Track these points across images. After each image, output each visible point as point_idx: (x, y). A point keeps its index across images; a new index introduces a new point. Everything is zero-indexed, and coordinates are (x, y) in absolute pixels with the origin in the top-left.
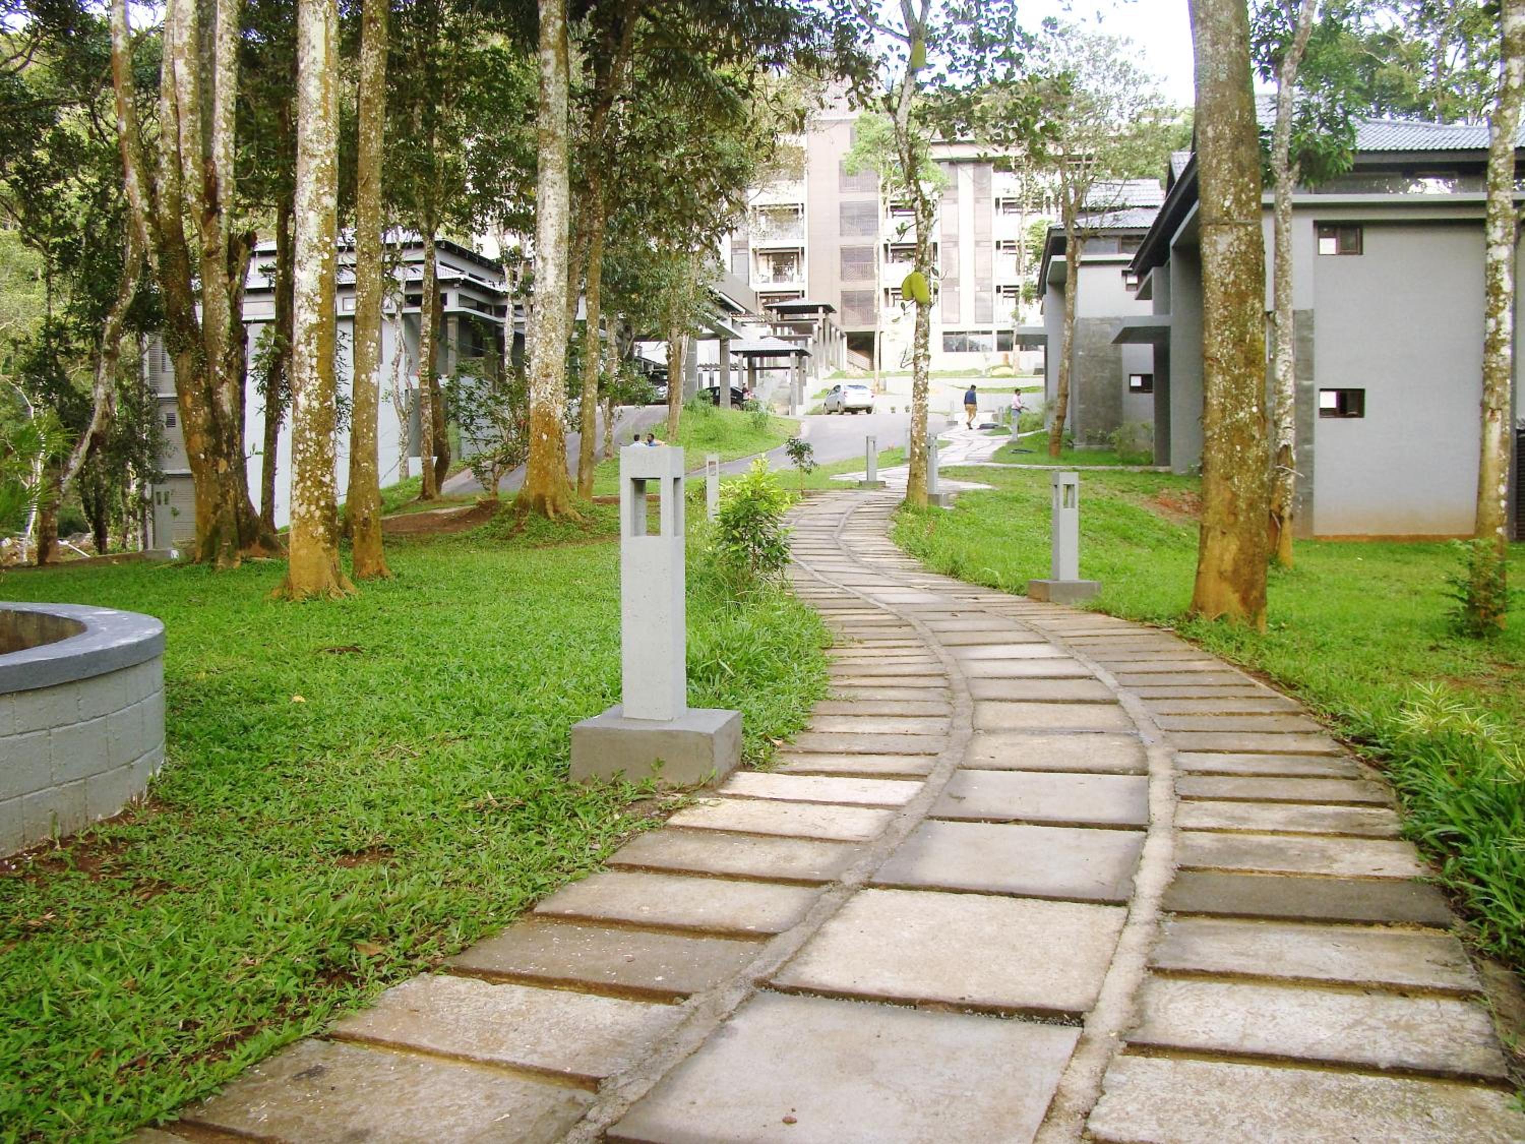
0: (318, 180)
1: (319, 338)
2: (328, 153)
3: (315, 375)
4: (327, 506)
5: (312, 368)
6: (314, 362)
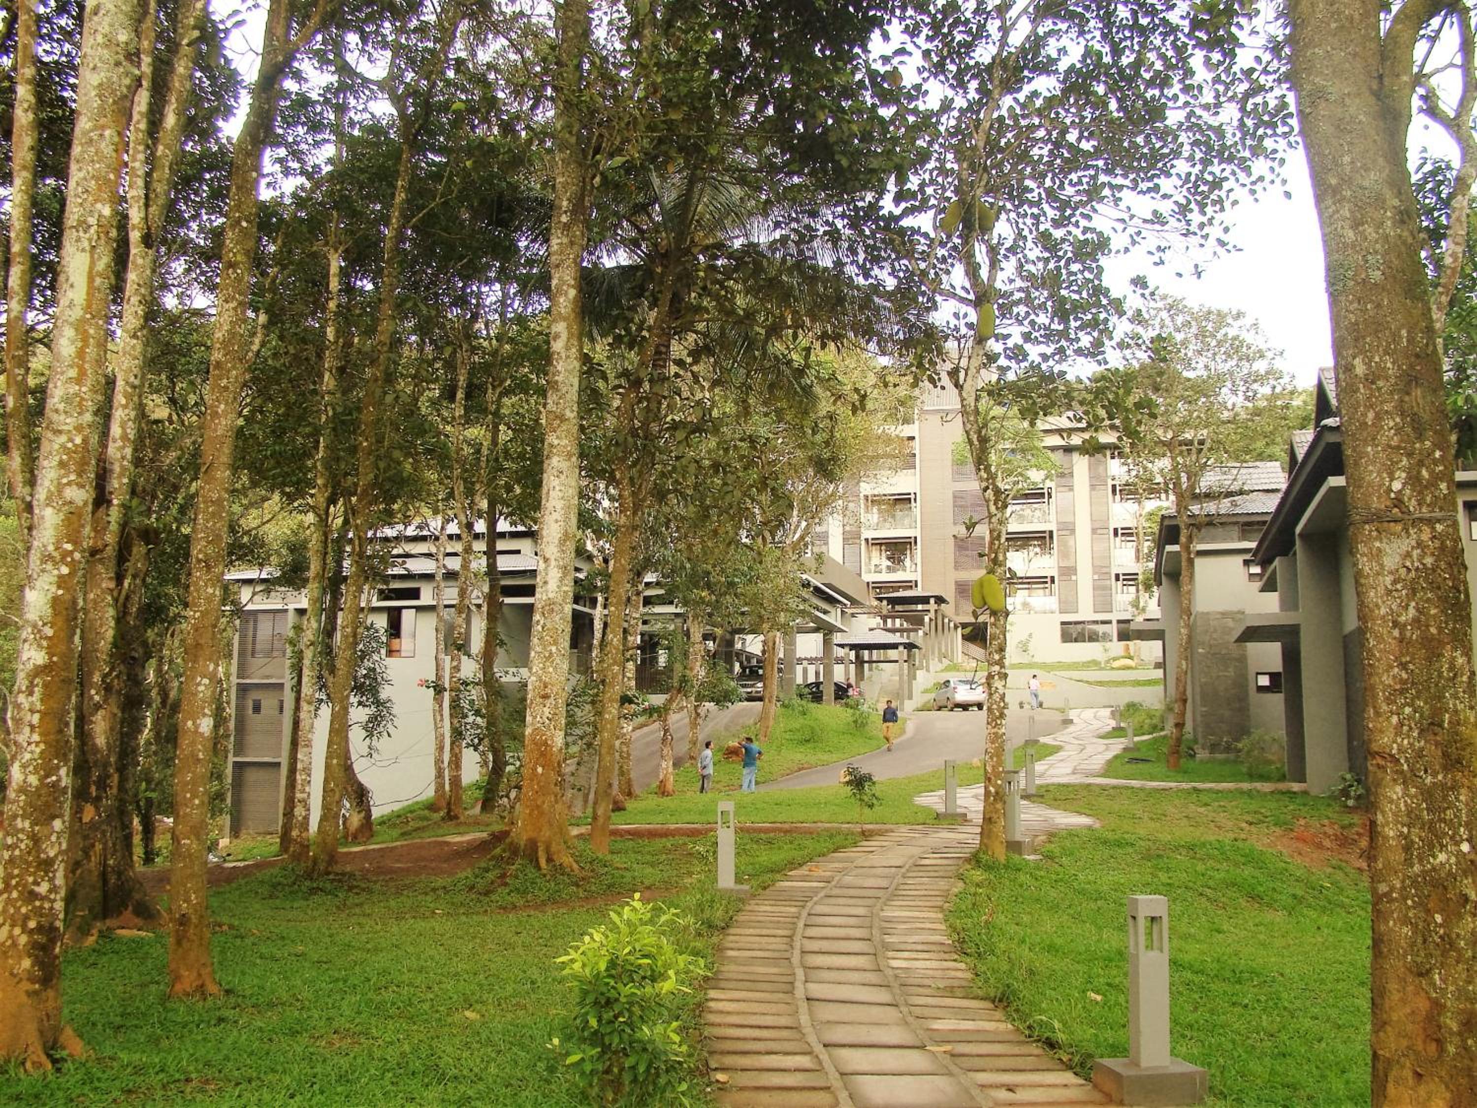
0: (62, 464)
1: (46, 686)
2: (79, 428)
3: (36, 737)
4: (40, 929)
5: (32, 727)
6: (36, 719)
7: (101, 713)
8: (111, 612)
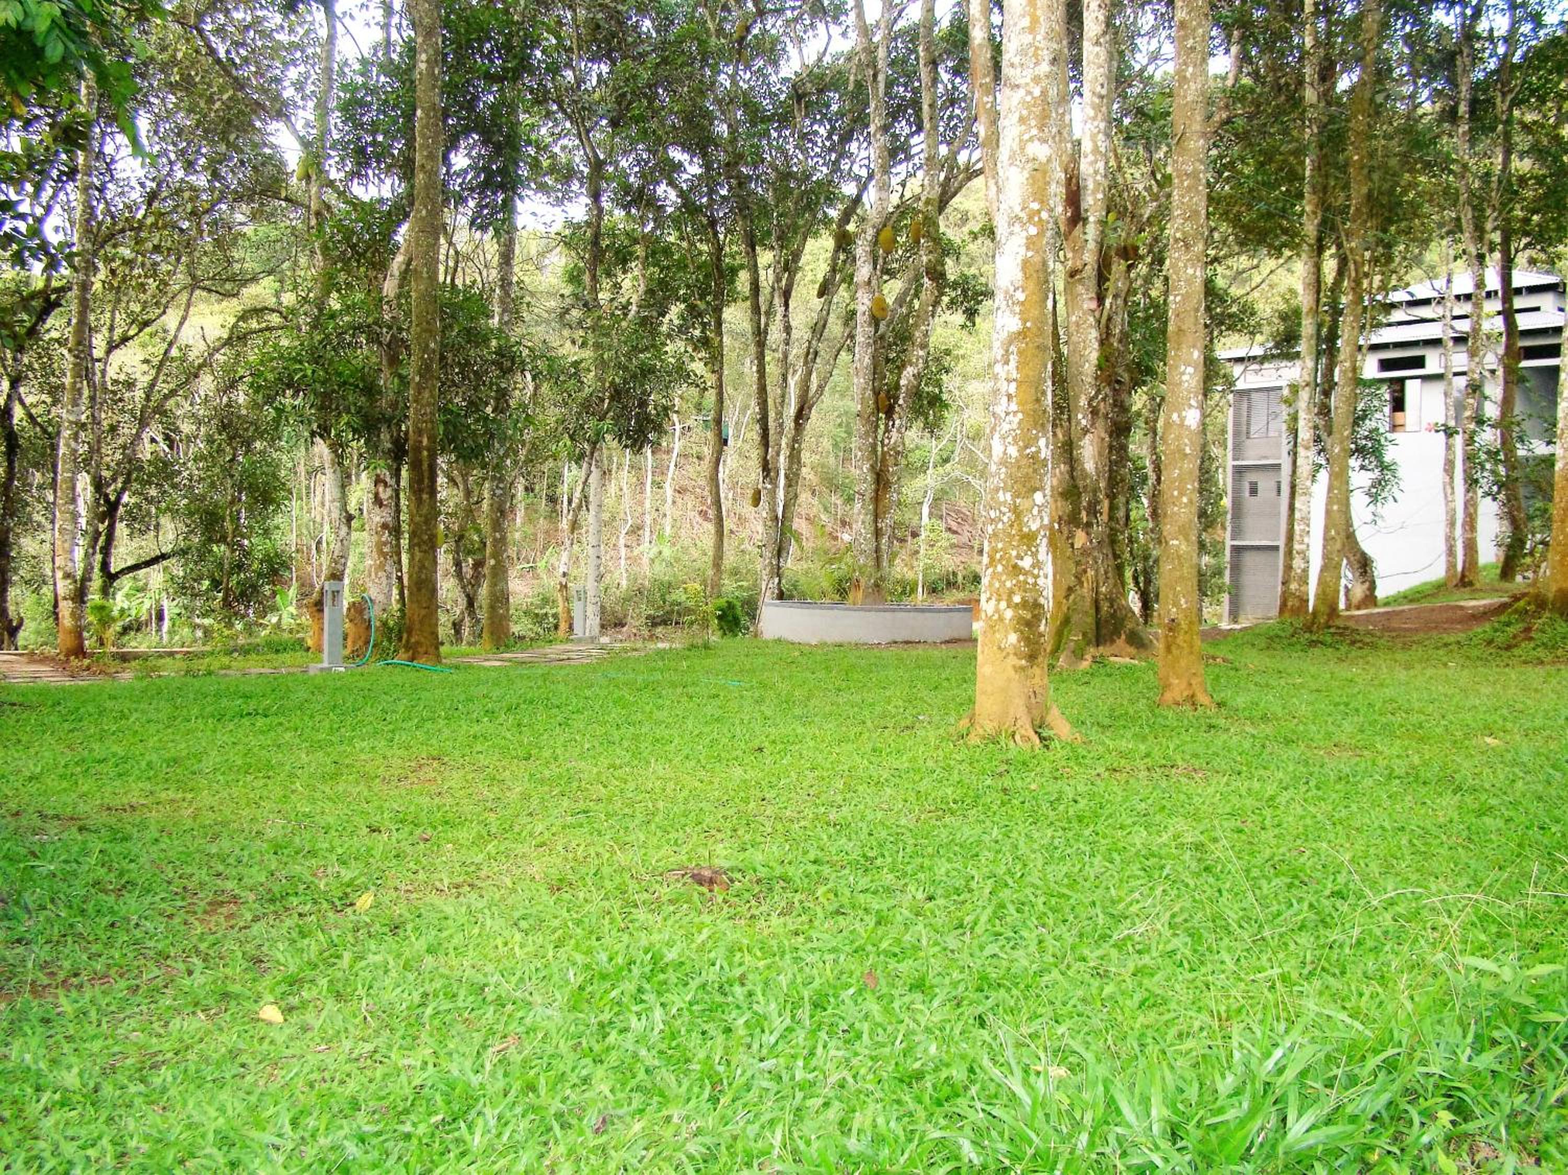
0: (1022, 120)
1: (1020, 353)
2: (1036, 80)
3: (1014, 407)
4: (1024, 604)
5: (1009, 397)
6: (1012, 388)
7: (1089, 437)
8: (1094, 334)
